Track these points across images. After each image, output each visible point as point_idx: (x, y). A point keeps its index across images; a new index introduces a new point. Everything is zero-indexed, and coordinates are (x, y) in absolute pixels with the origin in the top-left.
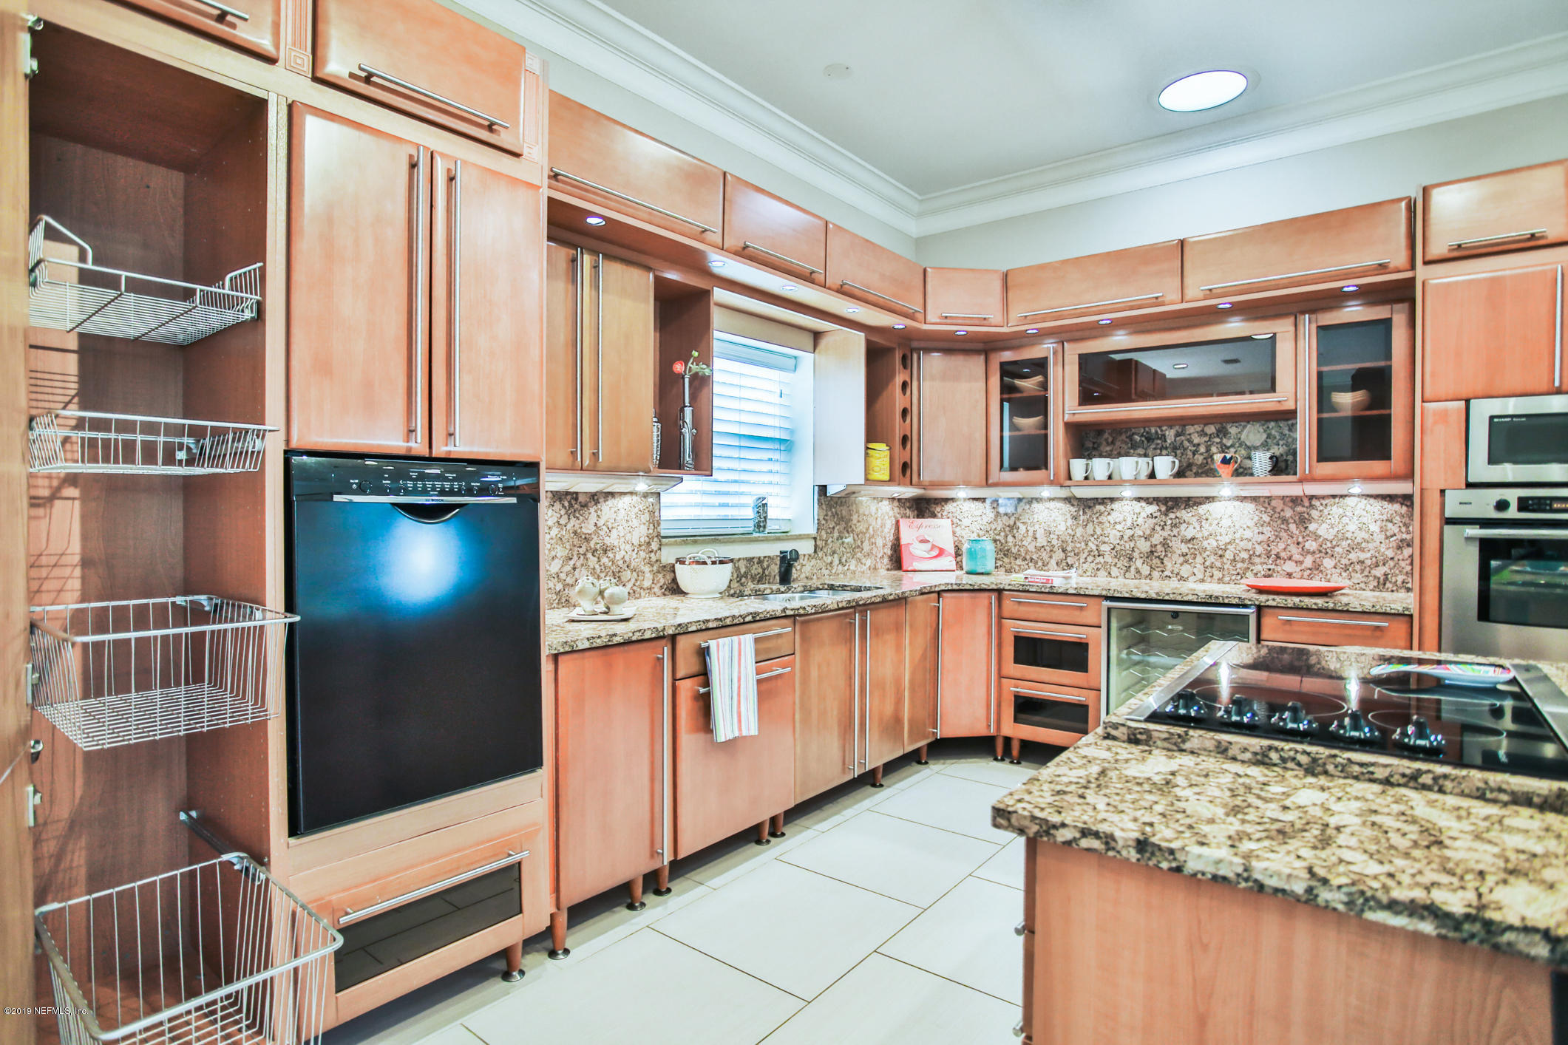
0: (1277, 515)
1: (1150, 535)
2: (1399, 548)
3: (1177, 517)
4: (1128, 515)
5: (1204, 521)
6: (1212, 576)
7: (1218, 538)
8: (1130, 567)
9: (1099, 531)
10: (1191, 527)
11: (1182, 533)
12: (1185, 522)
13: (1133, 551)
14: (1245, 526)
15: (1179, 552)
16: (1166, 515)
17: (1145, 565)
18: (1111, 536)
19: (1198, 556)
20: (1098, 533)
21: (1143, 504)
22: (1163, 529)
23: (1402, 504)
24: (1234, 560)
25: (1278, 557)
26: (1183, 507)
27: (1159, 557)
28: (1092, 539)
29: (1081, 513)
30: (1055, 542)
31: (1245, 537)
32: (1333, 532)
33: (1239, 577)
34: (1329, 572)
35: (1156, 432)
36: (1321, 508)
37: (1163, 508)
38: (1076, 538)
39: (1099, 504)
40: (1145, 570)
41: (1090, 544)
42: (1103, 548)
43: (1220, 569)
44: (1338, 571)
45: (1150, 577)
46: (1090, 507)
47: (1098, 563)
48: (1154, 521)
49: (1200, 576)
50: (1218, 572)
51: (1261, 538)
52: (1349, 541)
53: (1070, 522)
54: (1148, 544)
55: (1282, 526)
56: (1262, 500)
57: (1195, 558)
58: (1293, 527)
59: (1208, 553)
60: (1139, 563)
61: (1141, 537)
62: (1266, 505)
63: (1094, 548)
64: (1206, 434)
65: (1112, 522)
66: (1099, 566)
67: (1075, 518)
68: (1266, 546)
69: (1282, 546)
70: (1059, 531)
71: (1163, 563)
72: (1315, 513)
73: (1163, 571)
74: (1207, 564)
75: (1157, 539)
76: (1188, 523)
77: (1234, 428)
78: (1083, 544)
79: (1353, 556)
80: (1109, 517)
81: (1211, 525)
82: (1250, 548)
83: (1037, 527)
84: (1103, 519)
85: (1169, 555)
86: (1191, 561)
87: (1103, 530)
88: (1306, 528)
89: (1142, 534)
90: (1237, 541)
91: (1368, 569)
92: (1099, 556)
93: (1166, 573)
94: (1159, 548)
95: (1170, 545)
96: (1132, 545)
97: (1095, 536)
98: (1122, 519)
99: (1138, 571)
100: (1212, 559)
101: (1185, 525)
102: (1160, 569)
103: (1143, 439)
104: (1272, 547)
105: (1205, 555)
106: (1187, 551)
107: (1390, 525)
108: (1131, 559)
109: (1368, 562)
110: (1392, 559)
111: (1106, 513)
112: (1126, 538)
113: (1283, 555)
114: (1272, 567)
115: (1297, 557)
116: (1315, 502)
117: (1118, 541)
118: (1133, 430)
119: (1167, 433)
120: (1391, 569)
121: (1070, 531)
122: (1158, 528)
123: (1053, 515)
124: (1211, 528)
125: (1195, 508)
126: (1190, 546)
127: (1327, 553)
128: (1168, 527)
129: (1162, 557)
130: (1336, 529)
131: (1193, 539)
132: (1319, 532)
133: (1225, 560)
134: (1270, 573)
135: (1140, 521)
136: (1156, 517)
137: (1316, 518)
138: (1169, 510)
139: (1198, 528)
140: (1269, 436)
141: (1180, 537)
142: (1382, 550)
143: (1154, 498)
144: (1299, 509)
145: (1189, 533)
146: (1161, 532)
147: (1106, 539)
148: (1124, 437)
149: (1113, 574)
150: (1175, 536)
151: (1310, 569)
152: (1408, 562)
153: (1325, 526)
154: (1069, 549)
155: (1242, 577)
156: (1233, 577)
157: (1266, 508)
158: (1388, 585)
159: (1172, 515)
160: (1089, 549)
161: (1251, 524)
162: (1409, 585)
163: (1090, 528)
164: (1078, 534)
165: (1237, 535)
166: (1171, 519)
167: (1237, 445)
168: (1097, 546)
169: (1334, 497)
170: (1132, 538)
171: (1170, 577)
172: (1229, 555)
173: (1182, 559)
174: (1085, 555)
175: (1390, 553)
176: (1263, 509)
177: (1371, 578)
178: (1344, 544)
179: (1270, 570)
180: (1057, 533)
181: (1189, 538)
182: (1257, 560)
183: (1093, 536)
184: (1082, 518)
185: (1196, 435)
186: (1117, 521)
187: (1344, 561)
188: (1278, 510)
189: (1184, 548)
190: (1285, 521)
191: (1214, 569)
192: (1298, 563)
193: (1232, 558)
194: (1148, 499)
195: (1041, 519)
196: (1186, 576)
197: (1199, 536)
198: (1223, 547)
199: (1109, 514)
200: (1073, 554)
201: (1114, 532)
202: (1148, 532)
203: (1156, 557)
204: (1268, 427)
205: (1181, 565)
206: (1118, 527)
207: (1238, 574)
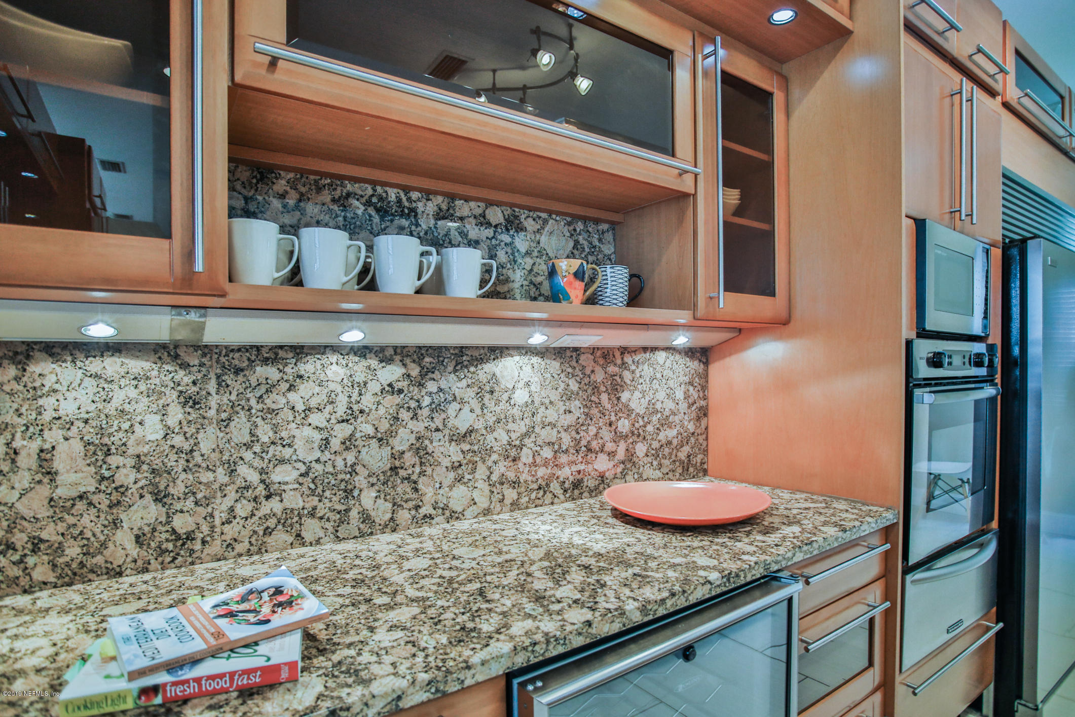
0: (586, 380)
1: (391, 433)
2: (698, 419)
3: (440, 390)
4: (339, 389)
5: (488, 396)
6: (502, 501)
7: (511, 426)
8: (347, 511)
9: (265, 434)
10: (466, 409)
11: (452, 422)
12: (455, 399)
13: (353, 472)
14: (547, 401)
15: (446, 462)
16: (421, 385)
17: (380, 501)
18: (299, 444)
19: (480, 464)
20: (265, 439)
21: (374, 362)
22: (415, 417)
23: (700, 361)
24: (534, 464)
25: (590, 450)
26: (450, 369)
27: (408, 478)
28: (248, 455)
29: (212, 386)
30: (126, 476)
31: (547, 421)
32: (644, 402)
33: (541, 492)
34: (641, 463)
35: (399, 201)
36: (633, 367)
37: (415, 371)
38: (199, 459)
39: (266, 361)
40: (382, 511)
41: (242, 470)
42: (279, 475)
43: (515, 484)
44: (649, 459)
45: (392, 526)
46: (238, 371)
47: (266, 517)
48: (397, 399)
49: (483, 503)
50: (511, 490)
51: (569, 420)
52: (659, 415)
53: (176, 414)
54: (386, 451)
55: (593, 398)
56: (568, 354)
57: (474, 471)
58: (604, 397)
59: (495, 457)
60: (368, 498)
61: (369, 437)
62: (574, 363)
63: (254, 477)
64: (489, 224)
65: (300, 407)
66: (272, 523)
67: (191, 402)
68: (574, 433)
69: (593, 430)
70: (139, 443)
71: (416, 490)
72: (627, 375)
73: (417, 507)
74: (494, 478)
75: (403, 440)
76: (462, 402)
77: (530, 220)
78: (220, 471)
79: (662, 436)
80: (292, 396)
81: (498, 401)
82: (554, 440)
83: (54, 436)
84: (276, 400)
85: (429, 470)
86: (467, 477)
87: (275, 428)
88: (618, 399)
89: (370, 430)
90: (537, 430)
91: (675, 451)
92: (268, 497)
93: (423, 511)
94: (410, 458)
95: (430, 449)
96: (351, 458)
97: (257, 448)
98: (323, 398)
99: (366, 518)
100: (501, 468)
101: (455, 406)
102: (411, 504)
103: (371, 211)
104: (582, 433)
105: (490, 463)
106: (460, 457)
107: (691, 388)
108: (348, 492)
109: (675, 442)
110: (693, 434)
111: (284, 386)
112: (335, 444)
113: (595, 445)
114: (582, 467)
115: (610, 446)
116: (628, 359)
117: (318, 454)
118: (349, 187)
119: (420, 205)
120: (692, 448)
121: (178, 440)
122: (405, 415)
123: (118, 397)
124: (498, 409)
125: (472, 369)
126: (466, 447)
127: (639, 435)
128: (425, 412)
129: (414, 477)
130: (647, 399)
131: (470, 432)
132: (633, 405)
133: (520, 465)
134: (579, 477)
135: (367, 401)
136: (400, 391)
137: (629, 382)
138: (426, 373)
139: (478, 411)
140: (577, 242)
141: (447, 432)
142: (686, 423)
143: (395, 348)
144: (612, 369)
145: (463, 420)
146: (412, 425)
147: (287, 452)
148: (326, 197)
149: (308, 536)
150: (437, 430)
151: (623, 463)
152: (704, 436)
153: (637, 394)
154: (178, 489)
155: (545, 492)
156: (533, 496)
157: (574, 368)
158: (691, 470)
159: (432, 387)
160: (239, 482)
161: (555, 396)
162: (705, 466)
163: (240, 430)
164: (206, 446)
165: (538, 418)
166: (430, 394)
167: (535, 254)
168: (262, 472)
169: (645, 349)
170: (348, 443)
171: (431, 517)
172: (526, 456)
173: (452, 475)
174: (228, 502)
175: (691, 427)
176: (570, 370)
177: (677, 463)
178: (655, 419)
179: (579, 472)
180: (131, 451)
181: (463, 430)
182: (564, 459)
183: (248, 446)
184: (213, 401)
185: (474, 221)
186: (313, 403)
187: (655, 445)
188: (588, 372)
189: (454, 452)
190: (596, 389)
191: (505, 486)
192: (612, 454)
193: (531, 460)
194: (382, 349)
195: (68, 408)
196: (459, 509)
197: (479, 425)
198: (518, 443)
199: (291, 388)
200: (189, 503)
201: (307, 431)
202: (384, 426)
203: (404, 479)
204: (575, 230)
205: (451, 487)
206: (316, 419)
207: (540, 488)
